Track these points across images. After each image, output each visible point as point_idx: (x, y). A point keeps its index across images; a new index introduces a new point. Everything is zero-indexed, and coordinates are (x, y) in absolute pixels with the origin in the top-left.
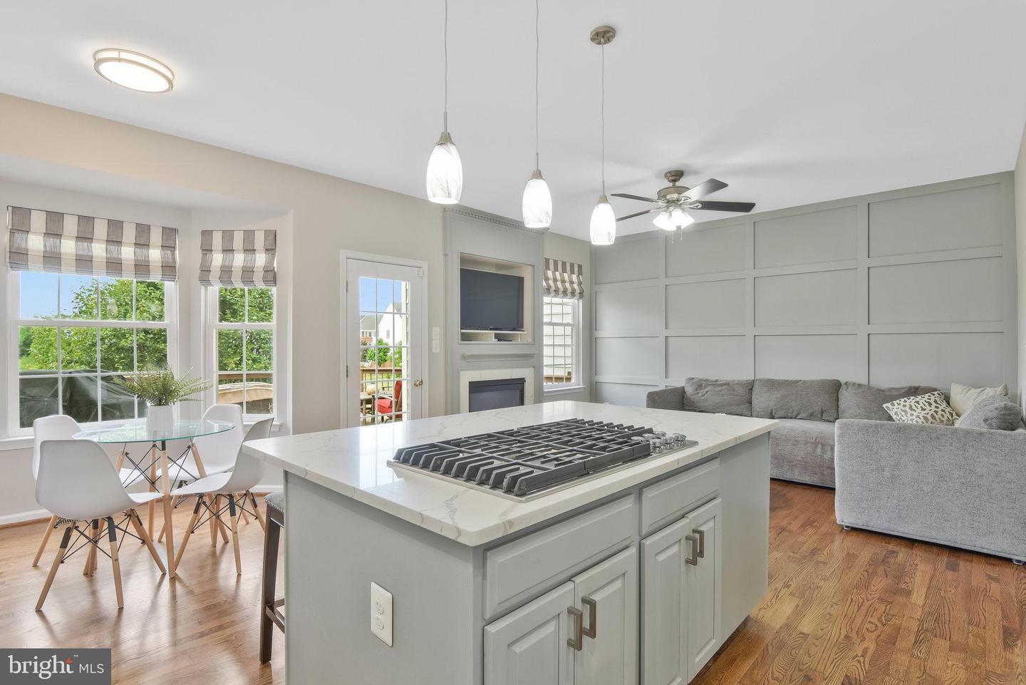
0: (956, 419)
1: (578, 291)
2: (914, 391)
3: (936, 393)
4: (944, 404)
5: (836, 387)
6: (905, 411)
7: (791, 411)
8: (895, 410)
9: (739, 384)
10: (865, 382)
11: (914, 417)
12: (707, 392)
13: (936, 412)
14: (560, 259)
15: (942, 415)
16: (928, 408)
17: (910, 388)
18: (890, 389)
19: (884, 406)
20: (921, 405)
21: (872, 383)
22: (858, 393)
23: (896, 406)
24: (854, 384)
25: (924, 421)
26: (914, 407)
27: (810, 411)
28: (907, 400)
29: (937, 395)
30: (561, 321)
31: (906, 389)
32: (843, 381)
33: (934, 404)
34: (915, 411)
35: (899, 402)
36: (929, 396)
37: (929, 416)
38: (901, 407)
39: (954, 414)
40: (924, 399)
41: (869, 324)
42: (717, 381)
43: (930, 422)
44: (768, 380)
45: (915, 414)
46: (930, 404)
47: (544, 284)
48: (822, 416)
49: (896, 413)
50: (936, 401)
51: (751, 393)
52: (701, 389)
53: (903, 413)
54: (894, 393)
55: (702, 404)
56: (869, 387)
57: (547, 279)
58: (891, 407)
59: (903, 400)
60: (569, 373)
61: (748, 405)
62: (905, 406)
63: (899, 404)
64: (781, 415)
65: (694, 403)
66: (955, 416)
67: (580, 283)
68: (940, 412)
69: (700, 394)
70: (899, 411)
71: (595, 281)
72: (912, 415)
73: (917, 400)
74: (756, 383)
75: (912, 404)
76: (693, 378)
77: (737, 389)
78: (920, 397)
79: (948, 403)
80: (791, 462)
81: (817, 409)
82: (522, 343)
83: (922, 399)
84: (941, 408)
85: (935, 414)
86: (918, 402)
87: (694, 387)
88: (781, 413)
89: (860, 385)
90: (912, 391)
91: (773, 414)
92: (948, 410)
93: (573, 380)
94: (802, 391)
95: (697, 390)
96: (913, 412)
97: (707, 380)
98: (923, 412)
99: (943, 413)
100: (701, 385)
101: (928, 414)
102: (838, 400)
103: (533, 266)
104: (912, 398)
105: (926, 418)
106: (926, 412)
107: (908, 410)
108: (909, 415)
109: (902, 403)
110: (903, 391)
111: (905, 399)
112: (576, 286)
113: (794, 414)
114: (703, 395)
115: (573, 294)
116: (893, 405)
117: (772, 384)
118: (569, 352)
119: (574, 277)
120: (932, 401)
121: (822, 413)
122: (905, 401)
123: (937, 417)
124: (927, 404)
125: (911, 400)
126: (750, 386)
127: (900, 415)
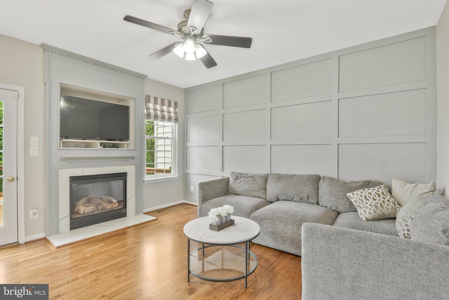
0: (397, 207)
1: (173, 117)
2: (367, 184)
3: (382, 186)
4: (389, 196)
5: (318, 179)
6: (362, 200)
7: (289, 196)
8: (355, 199)
9: (259, 176)
10: (335, 176)
11: (368, 205)
12: (241, 181)
13: (384, 202)
14: (160, 96)
15: (388, 204)
16: (378, 198)
17: (365, 182)
18: (352, 182)
19: (348, 195)
20: (373, 196)
21: (341, 177)
22: (330, 185)
23: (356, 196)
24: (329, 178)
25: (375, 209)
26: (368, 198)
27: (301, 196)
28: (363, 191)
29: (383, 188)
30: (162, 136)
31: (362, 183)
32: (322, 176)
33: (382, 196)
34: (369, 201)
35: (358, 193)
36: (378, 189)
37: (378, 205)
38: (359, 196)
39: (396, 204)
40: (375, 191)
41: (338, 137)
42: (247, 174)
43: (379, 210)
44: (277, 174)
45: (369, 203)
46: (379, 196)
47: (146, 111)
48: (308, 200)
49: (355, 201)
50: (383, 193)
51: (266, 183)
52: (238, 180)
53: (360, 202)
54: (355, 185)
55: (237, 190)
56: (338, 180)
57: (148, 109)
58: (352, 196)
59: (360, 191)
60: (170, 168)
61: (264, 191)
62: (361, 196)
63: (357, 194)
64: (283, 198)
65: (233, 189)
66: (397, 206)
67: (176, 113)
68: (386, 202)
69: (237, 183)
70: (357, 199)
71: (187, 112)
72: (366, 203)
73: (370, 191)
74: (269, 176)
75: (367, 194)
76: (234, 173)
77: (258, 180)
78: (371, 189)
79: (391, 193)
80: (283, 237)
81: (305, 195)
82: (127, 149)
83: (373, 191)
84: (387, 198)
85: (382, 203)
86: (370, 193)
87: (234, 178)
88: (282, 197)
89: (332, 179)
90: (366, 183)
91: (279, 198)
92: (392, 200)
93: (172, 172)
94: (296, 182)
95: (235, 180)
96: (367, 201)
97: (242, 174)
98: (374, 202)
99: (389, 203)
100: (238, 177)
101: (378, 203)
102: (318, 189)
103: (135, 99)
104: (366, 189)
105: (376, 206)
106: (377, 201)
107: (364, 200)
108: (364, 203)
109: (359, 193)
110: (360, 184)
111: (362, 190)
112: (172, 115)
113: (291, 197)
114: (238, 184)
115: (170, 119)
116: (354, 195)
117: (279, 177)
118: (169, 154)
119: (172, 109)
120: (380, 193)
121: (308, 198)
122: (362, 192)
123: (384, 206)
124: (377, 195)
125: (365, 192)
126: (266, 178)
127: (358, 203)
